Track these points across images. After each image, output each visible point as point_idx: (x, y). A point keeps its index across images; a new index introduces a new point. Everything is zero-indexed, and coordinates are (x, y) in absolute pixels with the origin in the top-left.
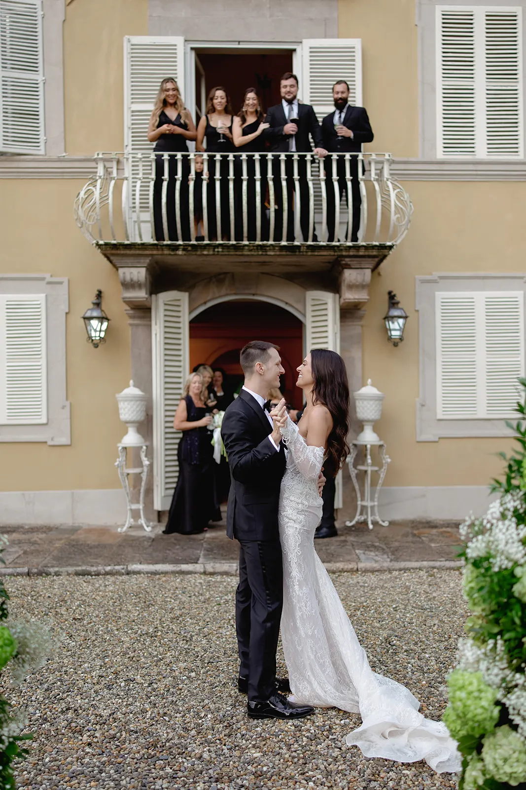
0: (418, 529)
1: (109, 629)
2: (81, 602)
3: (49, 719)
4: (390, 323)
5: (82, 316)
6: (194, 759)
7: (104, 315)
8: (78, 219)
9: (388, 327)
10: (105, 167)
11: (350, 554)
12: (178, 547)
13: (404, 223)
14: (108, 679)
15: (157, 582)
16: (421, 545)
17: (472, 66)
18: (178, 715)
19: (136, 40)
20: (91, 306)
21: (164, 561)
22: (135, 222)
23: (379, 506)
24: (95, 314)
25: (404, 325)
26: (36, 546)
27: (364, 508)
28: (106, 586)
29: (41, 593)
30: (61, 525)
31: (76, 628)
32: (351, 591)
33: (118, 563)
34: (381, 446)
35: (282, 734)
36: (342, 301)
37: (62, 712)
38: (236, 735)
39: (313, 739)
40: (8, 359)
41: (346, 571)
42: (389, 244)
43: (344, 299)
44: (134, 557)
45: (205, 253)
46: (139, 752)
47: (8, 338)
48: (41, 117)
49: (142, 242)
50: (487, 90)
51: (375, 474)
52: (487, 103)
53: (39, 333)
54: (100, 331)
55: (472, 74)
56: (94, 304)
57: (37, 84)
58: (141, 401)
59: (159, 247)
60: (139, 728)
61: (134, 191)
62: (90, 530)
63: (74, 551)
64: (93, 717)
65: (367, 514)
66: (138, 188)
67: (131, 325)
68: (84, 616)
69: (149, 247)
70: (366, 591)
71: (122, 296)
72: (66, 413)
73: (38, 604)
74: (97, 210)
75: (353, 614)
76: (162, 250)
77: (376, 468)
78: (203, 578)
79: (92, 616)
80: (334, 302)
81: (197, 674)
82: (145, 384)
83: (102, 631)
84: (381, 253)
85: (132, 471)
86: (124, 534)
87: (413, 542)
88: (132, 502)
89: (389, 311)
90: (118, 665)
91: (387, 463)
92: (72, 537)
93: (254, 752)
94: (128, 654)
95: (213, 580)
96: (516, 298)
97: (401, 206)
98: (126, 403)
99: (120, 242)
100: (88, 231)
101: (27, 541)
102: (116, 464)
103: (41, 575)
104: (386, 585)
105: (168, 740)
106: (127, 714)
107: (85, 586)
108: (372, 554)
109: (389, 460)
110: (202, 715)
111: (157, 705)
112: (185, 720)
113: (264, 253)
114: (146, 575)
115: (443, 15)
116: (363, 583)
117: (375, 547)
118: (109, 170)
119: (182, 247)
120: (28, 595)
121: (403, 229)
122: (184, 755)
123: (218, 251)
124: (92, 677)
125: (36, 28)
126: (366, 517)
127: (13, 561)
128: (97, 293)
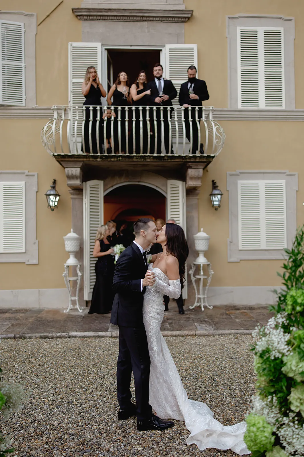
0: (229, 310)
1: (58, 371)
2: (43, 354)
3: (24, 427)
4: (213, 197)
5: (45, 194)
6: (105, 452)
7: (57, 193)
8: (43, 142)
9: (212, 199)
10: (58, 113)
11: (192, 325)
12: (97, 321)
13: (220, 144)
14: (57, 402)
15: (85, 342)
16: (231, 320)
17: (257, 59)
18: (96, 424)
19: (75, 44)
20: (50, 188)
21: (89, 330)
22: (74, 142)
23: (207, 297)
24: (52, 193)
25: (221, 198)
26: (19, 321)
27: (199, 299)
28: (57, 345)
29: (21, 349)
30: (33, 308)
31: (40, 371)
32: (192, 348)
33: (64, 331)
34: (208, 265)
35: (154, 436)
36: (187, 186)
37: (32, 422)
38: (129, 436)
39: (171, 439)
40: (4, 217)
41: (190, 336)
42: (212, 155)
43: (188, 185)
44: (73, 327)
45: (113, 160)
46: (74, 448)
47: (4, 205)
48: (23, 86)
49: (78, 154)
50: (265, 72)
51: (205, 280)
52: (265, 79)
53: (21, 203)
54: (55, 202)
55: (257, 63)
56: (52, 187)
57: (21, 68)
58: (77, 240)
59: (87, 157)
60: (75, 432)
61: (74, 125)
62: (48, 312)
63: (39, 324)
64: (49, 426)
65: (201, 302)
66: (76, 124)
67: (72, 198)
68: (44, 363)
69: (82, 157)
70: (200, 348)
71: (67, 183)
72: (36, 247)
73: (19, 356)
74: (54, 136)
75: (193, 362)
76: (89, 158)
77: (206, 277)
78: (111, 340)
79: (49, 363)
80: (183, 186)
81: (107, 399)
82: (79, 231)
83: (54, 372)
84: (208, 160)
85: (72, 279)
86: (67, 314)
87: (226, 319)
88: (72, 296)
89: (212, 191)
90: (63, 393)
91: (212, 274)
92: (39, 316)
93: (138, 447)
94: (69, 386)
95: (116, 341)
96: (282, 184)
97: (219, 135)
98: (69, 242)
99: (66, 154)
100: (49, 148)
101: (14, 318)
102: (63, 275)
103: (21, 338)
104: (211, 344)
105: (90, 440)
106: (68, 424)
107: (46, 345)
108: (204, 325)
109: (213, 273)
110: (110, 424)
111: (85, 418)
112: (100, 427)
113: (145, 160)
114: (79, 338)
115: (241, 32)
116: (199, 342)
117: (205, 321)
118: (60, 114)
119: (100, 157)
120: (14, 350)
121: (220, 148)
122: (99, 449)
123: (119, 159)
124: (49, 401)
125: (21, 38)
126: (200, 304)
127: (6, 330)
128: (53, 181)
